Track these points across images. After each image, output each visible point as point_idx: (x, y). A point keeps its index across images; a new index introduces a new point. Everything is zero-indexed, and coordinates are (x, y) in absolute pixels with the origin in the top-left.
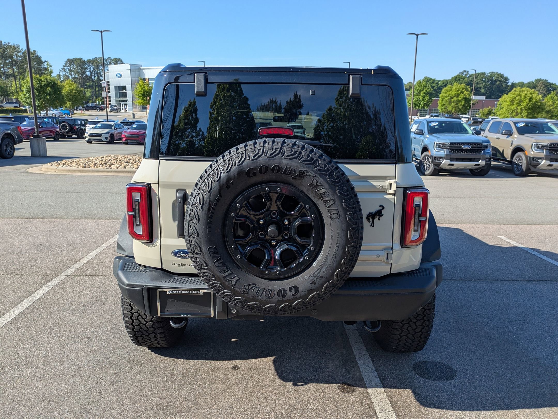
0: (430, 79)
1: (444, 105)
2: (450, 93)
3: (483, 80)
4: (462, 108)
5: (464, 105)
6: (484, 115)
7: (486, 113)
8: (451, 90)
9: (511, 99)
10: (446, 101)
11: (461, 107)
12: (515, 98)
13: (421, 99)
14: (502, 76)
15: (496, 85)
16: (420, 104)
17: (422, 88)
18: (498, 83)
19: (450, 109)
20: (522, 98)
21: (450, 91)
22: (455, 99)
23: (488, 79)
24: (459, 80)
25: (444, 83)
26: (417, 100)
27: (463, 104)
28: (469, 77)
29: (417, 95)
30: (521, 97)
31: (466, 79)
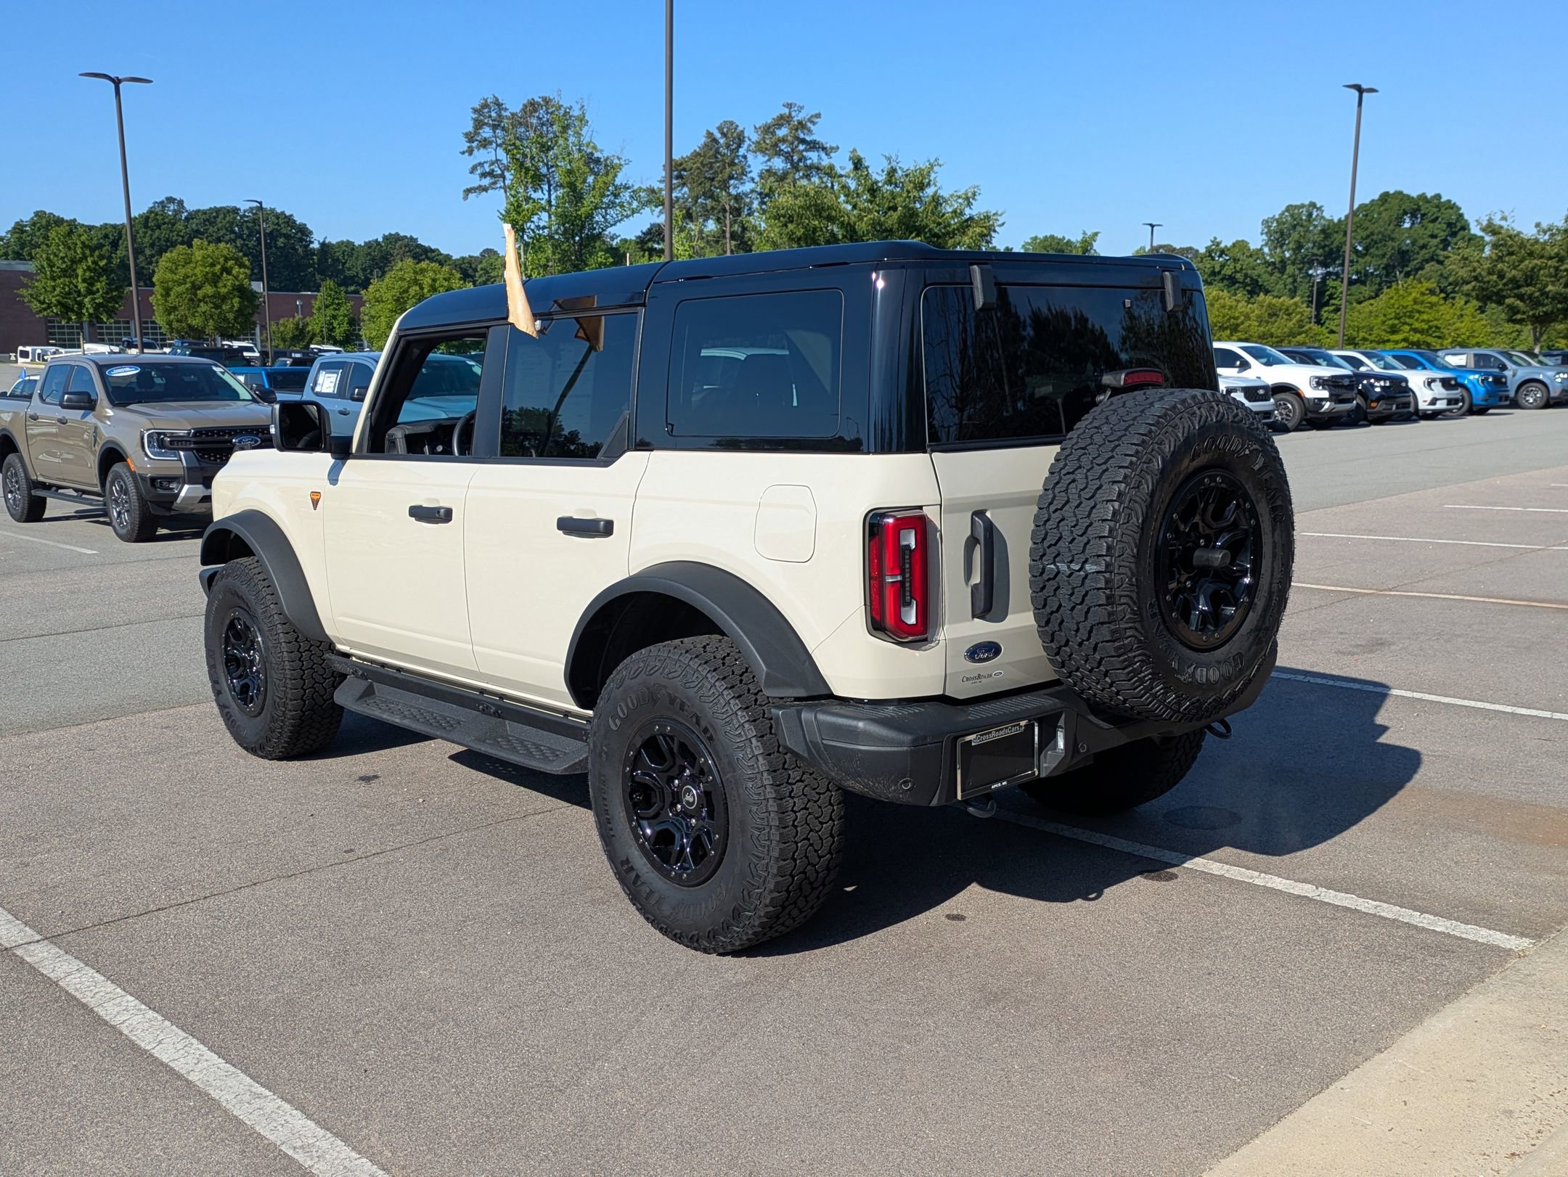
0: (59, 222)
1: (175, 308)
2: (188, 270)
3: (233, 232)
4: (235, 319)
5: (239, 310)
6: (284, 340)
7: (291, 335)
8: (188, 262)
9: (396, 292)
10: (179, 295)
11: (231, 316)
12: (406, 291)
13: (82, 287)
14: (289, 220)
15: (276, 247)
16: (81, 305)
17: (79, 251)
18: (281, 242)
19: (196, 322)
20: (425, 291)
21: (186, 263)
22: (208, 290)
23: (248, 228)
24: (159, 227)
25: (106, 236)
26: (69, 293)
27: (236, 306)
28: (187, 219)
29: (64, 273)
30: (422, 288)
31: (179, 226)
